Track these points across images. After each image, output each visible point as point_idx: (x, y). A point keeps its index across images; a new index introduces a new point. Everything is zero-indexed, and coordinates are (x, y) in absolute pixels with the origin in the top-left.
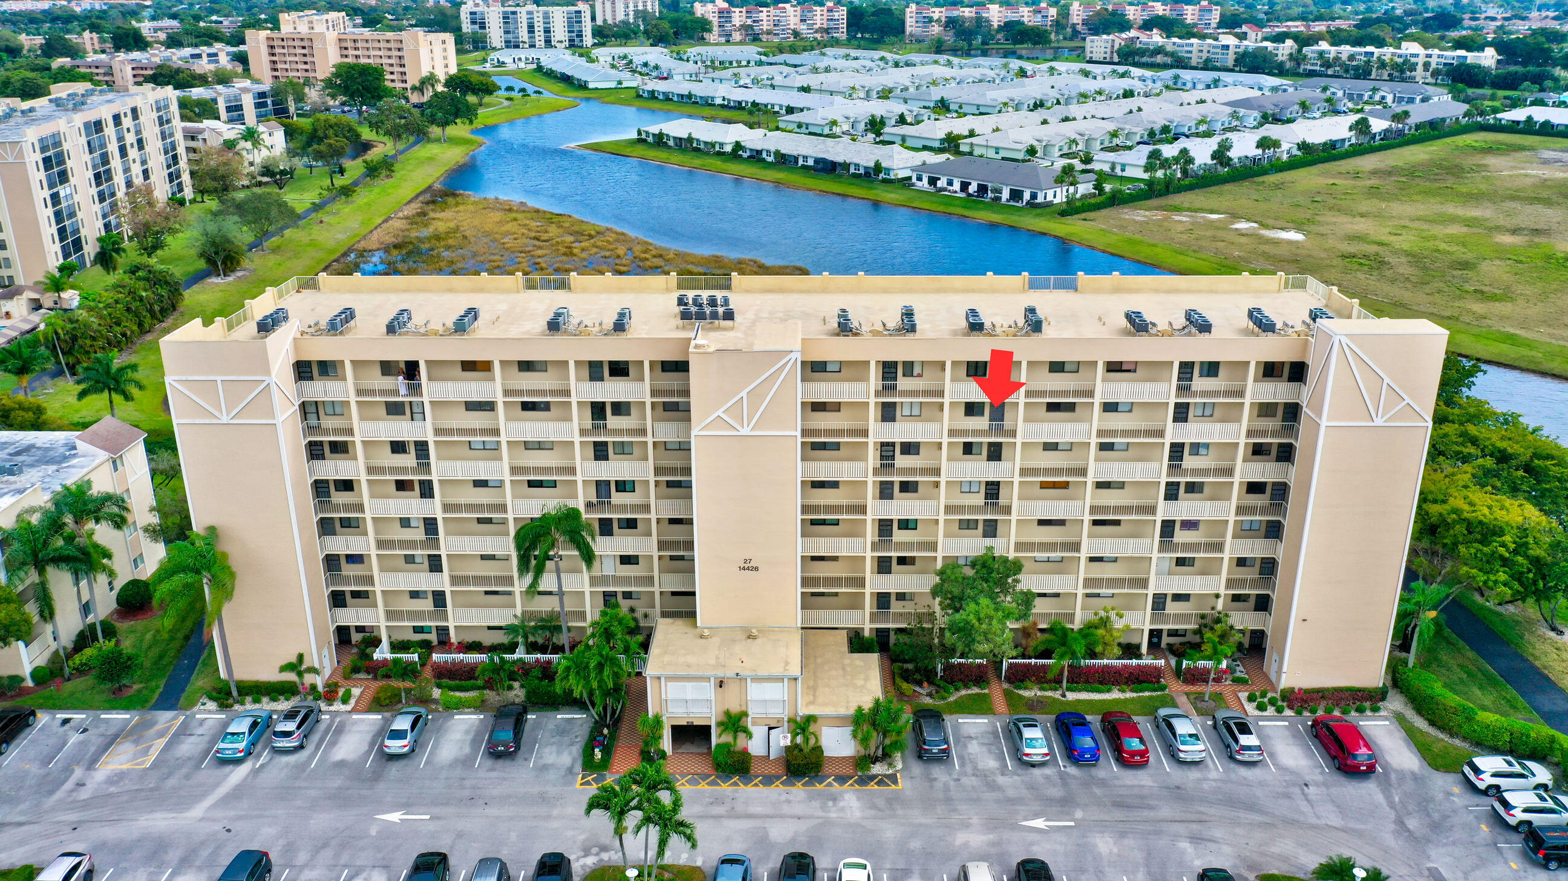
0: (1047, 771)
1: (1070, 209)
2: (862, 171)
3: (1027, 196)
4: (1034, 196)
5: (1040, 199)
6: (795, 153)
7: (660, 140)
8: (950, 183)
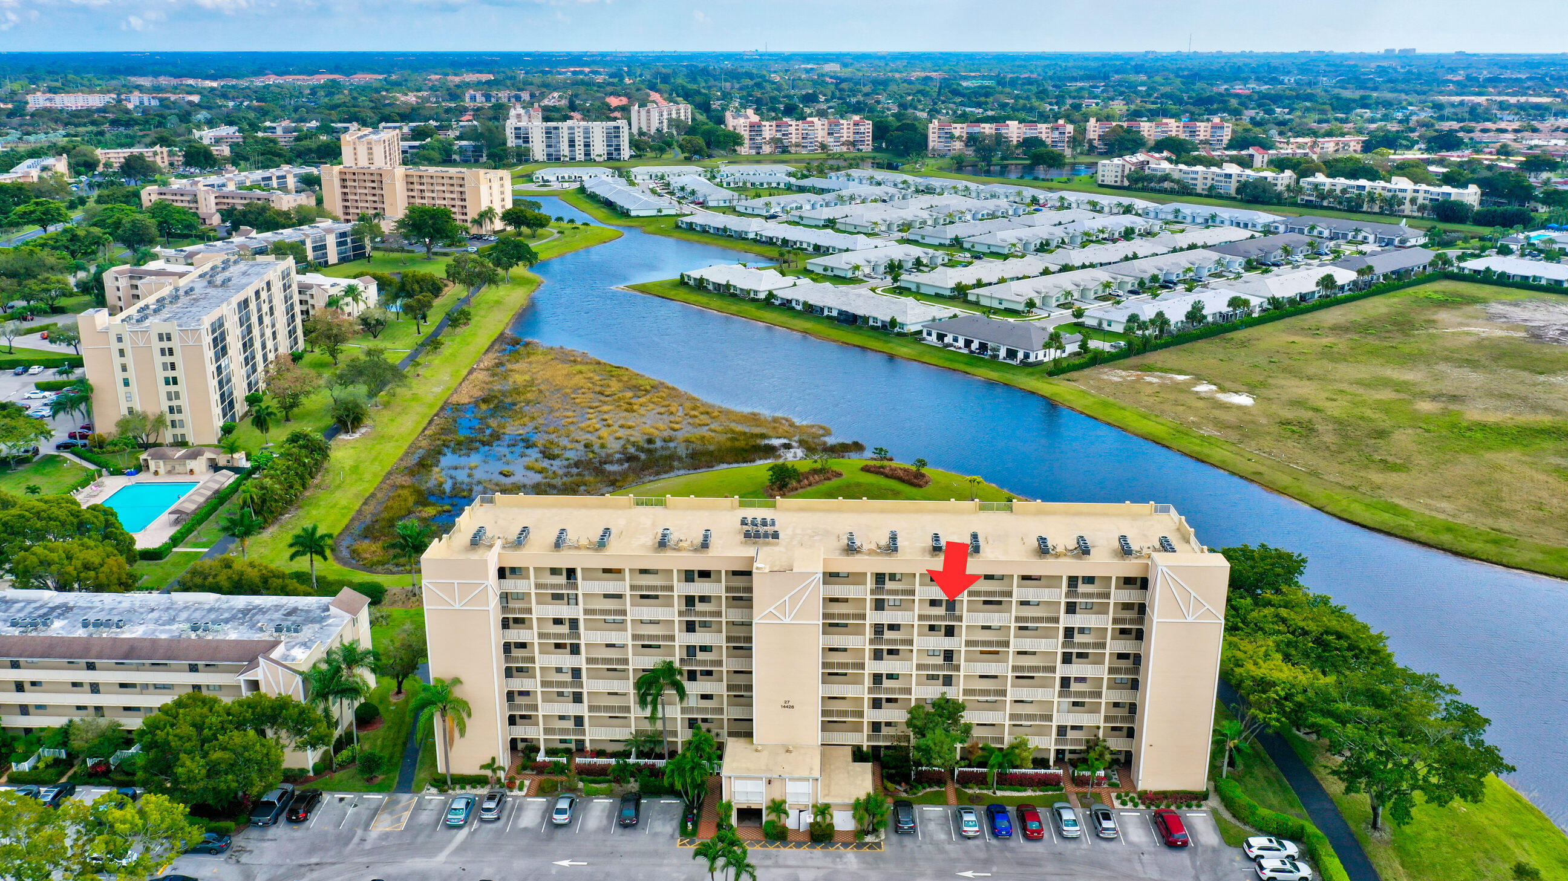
0: (977, 842)
1: (1057, 370)
2: (879, 324)
3: (1020, 355)
4: (1027, 356)
5: (1032, 359)
6: (821, 304)
7: (700, 285)
8: (956, 340)
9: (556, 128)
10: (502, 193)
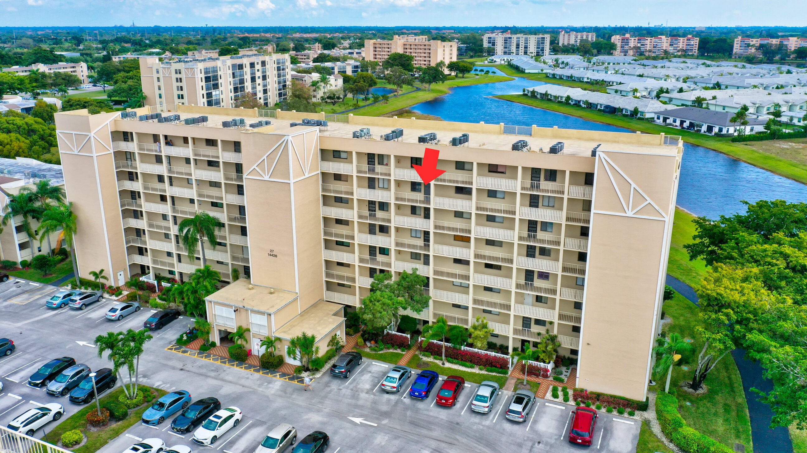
0: (393, 397)
2: (629, 113)
3: (716, 130)
4: (721, 130)
5: (724, 132)
6: (596, 102)
7: (533, 95)
8: (675, 121)
9: (510, 38)
10: (451, 54)
